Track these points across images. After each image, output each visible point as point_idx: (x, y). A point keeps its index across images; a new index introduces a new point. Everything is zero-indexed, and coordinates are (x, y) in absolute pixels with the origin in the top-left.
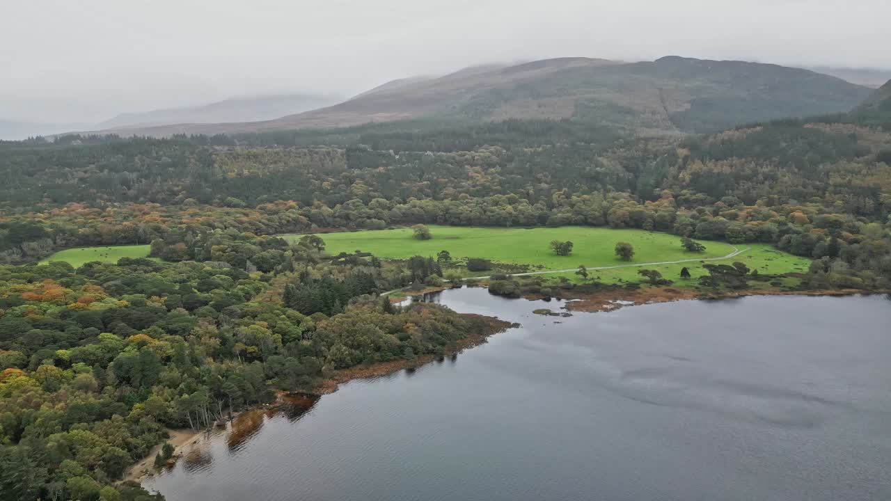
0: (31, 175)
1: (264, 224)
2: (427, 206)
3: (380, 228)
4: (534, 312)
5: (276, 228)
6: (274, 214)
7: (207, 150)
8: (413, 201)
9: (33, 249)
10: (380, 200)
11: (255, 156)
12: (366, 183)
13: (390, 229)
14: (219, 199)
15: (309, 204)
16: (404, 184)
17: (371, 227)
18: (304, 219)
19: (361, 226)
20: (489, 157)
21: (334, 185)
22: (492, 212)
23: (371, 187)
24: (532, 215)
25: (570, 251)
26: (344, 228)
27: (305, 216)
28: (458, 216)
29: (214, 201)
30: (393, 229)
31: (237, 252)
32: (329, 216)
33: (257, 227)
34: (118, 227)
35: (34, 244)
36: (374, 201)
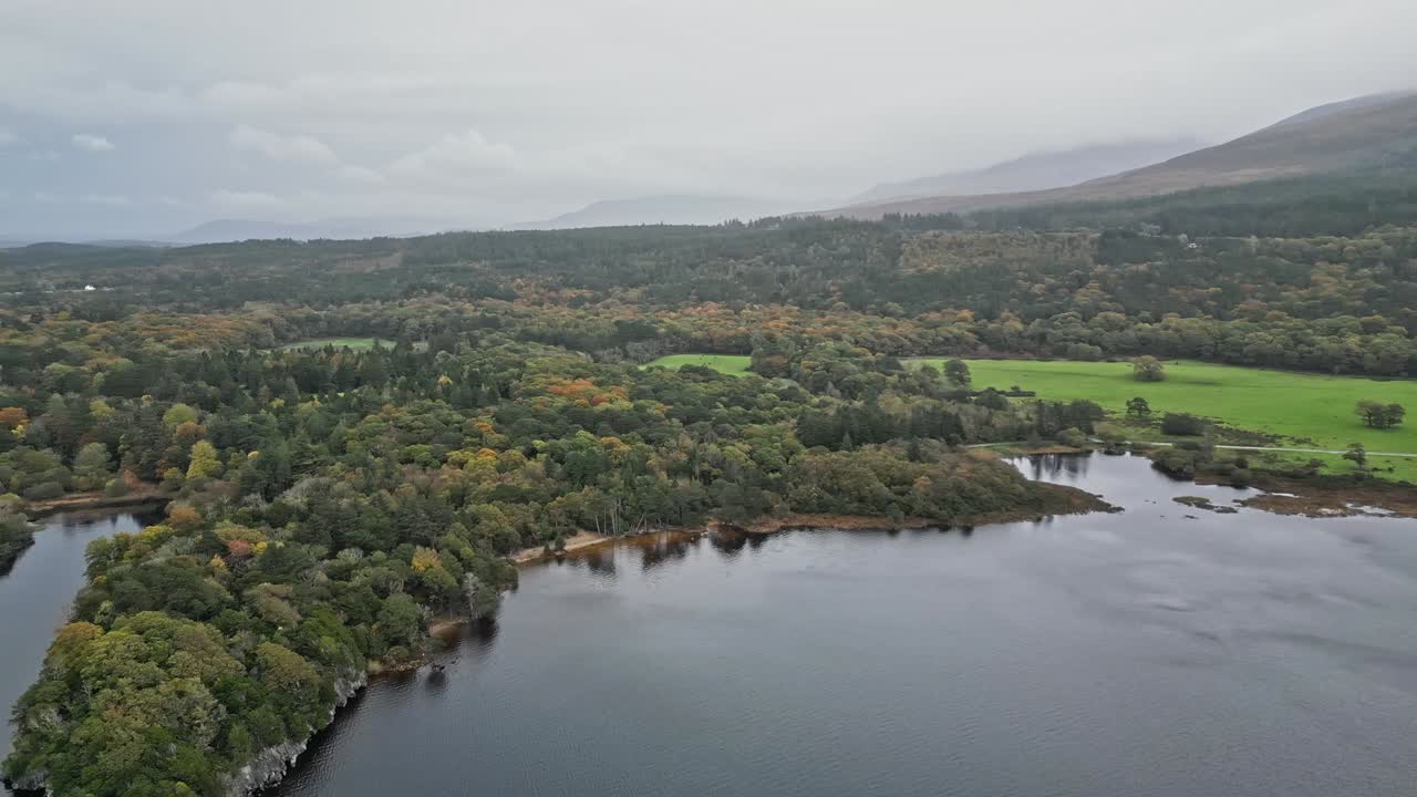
0: (692, 267)
1: (910, 340)
2: (1189, 328)
3: (1091, 358)
4: (1175, 499)
5: (926, 347)
6: (931, 328)
7: (900, 237)
8: (1172, 320)
9: (636, 351)
10: (1112, 315)
11: (961, 245)
12: (1104, 288)
13: (1109, 361)
14: (877, 304)
15: (991, 317)
16: (1172, 290)
17: (1076, 357)
18: (972, 337)
19: (1061, 353)
20: (1377, 248)
21: (1052, 290)
22: (1309, 345)
23: (1109, 293)
24: (1395, 356)
25: (1400, 421)
26: (1027, 354)
27: (975, 333)
28: (1238, 348)
29: (869, 307)
30: (1115, 361)
31: (828, 371)
32: (1012, 335)
33: (900, 344)
34: (732, 332)
35: (638, 345)
36: (1099, 318)
